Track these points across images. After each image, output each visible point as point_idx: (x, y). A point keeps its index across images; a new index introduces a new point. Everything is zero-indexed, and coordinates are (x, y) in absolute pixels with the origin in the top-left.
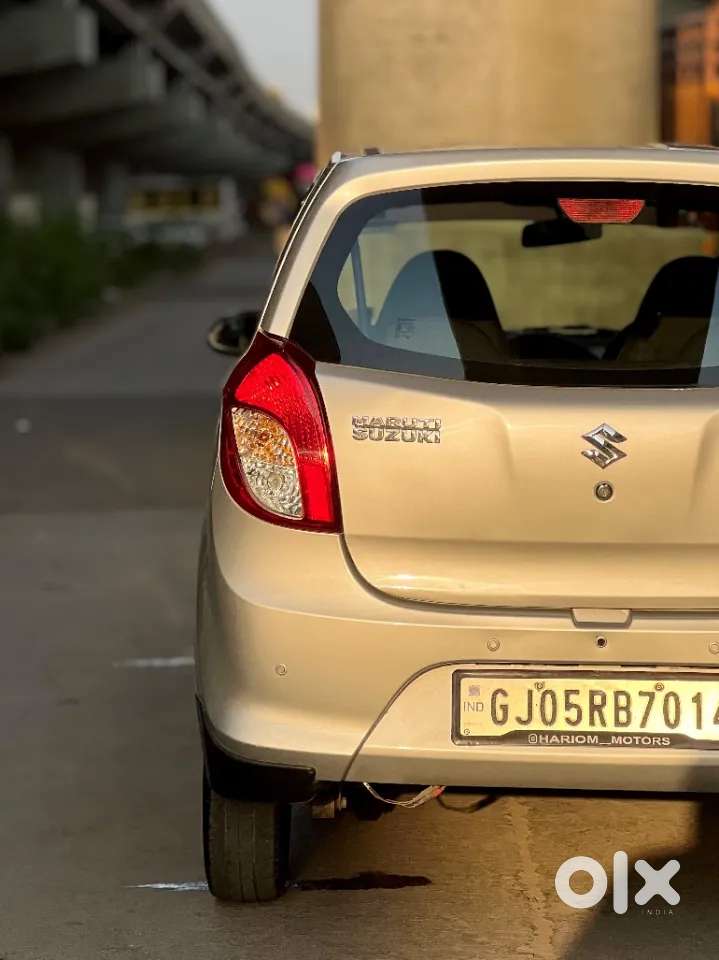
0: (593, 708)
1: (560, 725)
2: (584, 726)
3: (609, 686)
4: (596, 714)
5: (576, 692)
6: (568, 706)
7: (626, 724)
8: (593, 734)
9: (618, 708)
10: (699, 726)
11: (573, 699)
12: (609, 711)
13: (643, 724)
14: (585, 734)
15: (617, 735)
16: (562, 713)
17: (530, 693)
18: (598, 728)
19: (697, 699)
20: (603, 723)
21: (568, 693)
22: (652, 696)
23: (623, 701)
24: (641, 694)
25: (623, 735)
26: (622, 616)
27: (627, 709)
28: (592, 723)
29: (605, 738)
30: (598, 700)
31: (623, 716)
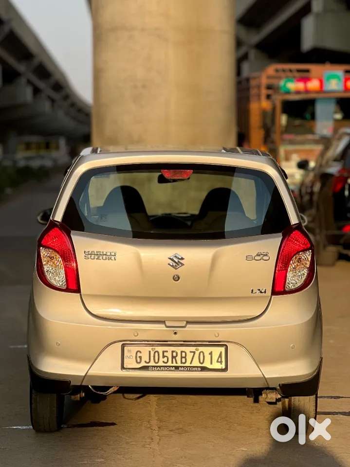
0: (173, 357)
1: (161, 364)
2: (169, 364)
3: (179, 350)
4: (174, 359)
5: (167, 351)
6: (164, 357)
7: (185, 363)
8: (172, 367)
9: (182, 357)
10: (211, 363)
11: (165, 354)
12: (178, 358)
13: (191, 363)
14: (170, 367)
15: (181, 367)
16: (161, 359)
17: (150, 352)
18: (175, 364)
19: (211, 354)
20: (176, 363)
21: (163, 352)
22: (194, 353)
23: (184, 355)
24: (191, 352)
25: (184, 367)
26: (184, 324)
27: (185, 357)
28: (172, 363)
29: (177, 368)
30: (175, 354)
31: (184, 360)
